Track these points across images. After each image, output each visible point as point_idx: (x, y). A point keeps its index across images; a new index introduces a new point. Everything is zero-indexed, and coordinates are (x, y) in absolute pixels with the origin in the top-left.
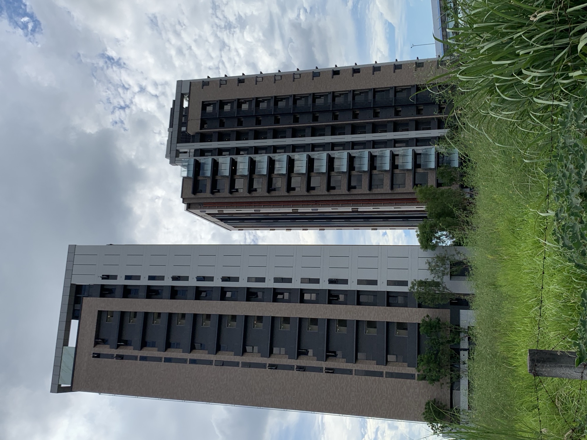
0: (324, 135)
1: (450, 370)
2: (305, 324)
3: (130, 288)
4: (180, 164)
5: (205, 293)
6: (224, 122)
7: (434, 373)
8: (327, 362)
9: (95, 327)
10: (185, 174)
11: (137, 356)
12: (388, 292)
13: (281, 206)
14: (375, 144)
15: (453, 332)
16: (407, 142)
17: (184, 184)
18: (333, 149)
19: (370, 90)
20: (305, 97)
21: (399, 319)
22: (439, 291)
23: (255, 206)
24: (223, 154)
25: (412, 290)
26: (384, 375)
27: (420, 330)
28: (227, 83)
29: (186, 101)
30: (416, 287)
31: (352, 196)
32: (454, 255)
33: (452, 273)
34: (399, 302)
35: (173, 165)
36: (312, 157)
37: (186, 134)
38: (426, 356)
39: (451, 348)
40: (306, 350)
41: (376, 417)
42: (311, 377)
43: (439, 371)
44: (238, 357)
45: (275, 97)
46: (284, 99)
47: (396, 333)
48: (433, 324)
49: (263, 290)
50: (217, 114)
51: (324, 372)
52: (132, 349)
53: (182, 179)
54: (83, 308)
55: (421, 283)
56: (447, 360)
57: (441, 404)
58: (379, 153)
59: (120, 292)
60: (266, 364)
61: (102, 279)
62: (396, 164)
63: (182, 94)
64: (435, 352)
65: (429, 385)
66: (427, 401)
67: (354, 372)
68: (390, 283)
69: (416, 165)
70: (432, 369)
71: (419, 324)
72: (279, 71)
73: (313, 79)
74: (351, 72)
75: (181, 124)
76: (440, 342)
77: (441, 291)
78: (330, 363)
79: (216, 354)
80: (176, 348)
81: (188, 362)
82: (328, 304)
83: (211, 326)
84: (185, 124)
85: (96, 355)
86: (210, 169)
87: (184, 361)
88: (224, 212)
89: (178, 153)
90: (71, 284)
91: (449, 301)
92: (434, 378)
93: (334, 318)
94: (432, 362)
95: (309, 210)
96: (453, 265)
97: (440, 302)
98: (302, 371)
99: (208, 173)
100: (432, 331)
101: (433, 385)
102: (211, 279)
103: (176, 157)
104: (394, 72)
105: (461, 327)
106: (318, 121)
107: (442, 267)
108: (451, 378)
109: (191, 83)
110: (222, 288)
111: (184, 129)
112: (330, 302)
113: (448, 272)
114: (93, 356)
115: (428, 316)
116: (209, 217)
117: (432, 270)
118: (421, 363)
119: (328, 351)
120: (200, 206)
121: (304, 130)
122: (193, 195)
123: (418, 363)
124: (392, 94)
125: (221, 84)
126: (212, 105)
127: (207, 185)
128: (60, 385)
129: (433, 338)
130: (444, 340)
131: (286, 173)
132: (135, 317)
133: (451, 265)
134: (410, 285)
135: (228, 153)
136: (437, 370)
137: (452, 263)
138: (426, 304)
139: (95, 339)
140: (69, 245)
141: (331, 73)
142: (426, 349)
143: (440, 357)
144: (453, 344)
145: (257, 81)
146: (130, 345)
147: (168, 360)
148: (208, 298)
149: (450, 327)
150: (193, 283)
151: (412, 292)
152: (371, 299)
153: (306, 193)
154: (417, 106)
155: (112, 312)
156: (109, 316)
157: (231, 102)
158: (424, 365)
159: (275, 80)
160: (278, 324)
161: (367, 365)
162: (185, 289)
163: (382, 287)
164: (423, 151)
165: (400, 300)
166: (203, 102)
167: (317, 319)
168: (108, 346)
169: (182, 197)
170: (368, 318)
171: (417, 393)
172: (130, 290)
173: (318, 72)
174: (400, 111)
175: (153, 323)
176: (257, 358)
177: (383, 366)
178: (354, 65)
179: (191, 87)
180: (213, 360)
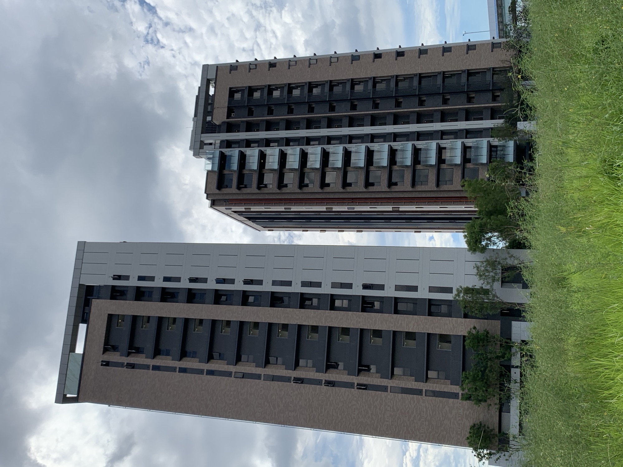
0: (363, 125)
1: (498, 390)
2: (336, 334)
3: (144, 290)
4: (205, 156)
5: (226, 297)
6: (253, 111)
7: (481, 393)
8: (359, 377)
9: (105, 332)
10: (209, 167)
11: (150, 365)
12: (430, 300)
13: (313, 204)
14: (420, 136)
15: (504, 346)
16: (455, 134)
17: (208, 178)
18: (372, 141)
19: (415, 75)
20: (342, 83)
21: (442, 331)
22: (489, 299)
23: (285, 204)
24: (251, 146)
25: (457, 298)
26: (424, 394)
27: (466, 343)
28: (257, 67)
29: (212, 87)
30: (462, 295)
31: (392, 193)
32: (506, 259)
33: (503, 279)
34: (442, 312)
35: (197, 158)
36: (349, 150)
37: (213, 124)
38: (471, 373)
39: (501, 365)
40: (336, 363)
41: (414, 441)
42: (341, 393)
43: (486, 390)
44: (260, 369)
45: (310, 83)
46: (320, 85)
47: (438, 346)
48: (481, 336)
49: (289, 294)
50: (245, 101)
51: (356, 388)
52: (145, 357)
53: (205, 173)
54: (91, 311)
55: (468, 290)
56: (496, 378)
57: (488, 428)
58: (424, 146)
59: (131, 294)
60: (291, 377)
61: (113, 280)
62: (443, 158)
63: (207, 79)
64: (482, 369)
65: (475, 405)
66: (472, 424)
67: (389, 389)
68: (432, 289)
69: (466, 160)
70: (478, 388)
71: (464, 337)
72: (315, 54)
73: (352, 63)
74: (394, 55)
75: (207, 113)
76: (488, 358)
77: (490, 299)
78: (362, 378)
79: (236, 365)
80: (193, 357)
81: (205, 373)
82: (362, 312)
83: (230, 334)
84: (210, 113)
85: (104, 363)
86: (237, 162)
87: (200, 372)
88: (252, 210)
89: (202, 144)
90: (80, 284)
91: (499, 310)
92: (480, 398)
93: (368, 328)
94: (479, 380)
95: (345, 208)
96: (505, 271)
97: (489, 312)
98: (330, 386)
99: (235, 166)
100: (479, 345)
101: (479, 406)
102: (232, 281)
103: (200, 149)
104: (443, 55)
105: (513, 340)
106: (356, 110)
107: (492, 272)
108: (500, 399)
109: (218, 68)
110: (244, 292)
111: (209, 118)
112: (364, 310)
113: (499, 278)
114: (102, 364)
115: (475, 328)
116: (235, 215)
117: (480, 275)
118: (466, 381)
119: (360, 364)
120: (225, 203)
121: (341, 120)
122: (218, 191)
123: (462, 381)
124: (439, 80)
125: (250, 69)
126: (240, 92)
127: (233, 179)
128: (66, 395)
129: (480, 352)
130: (493, 356)
131: (320, 168)
132: (148, 322)
133: (502, 270)
134: (455, 292)
135: (257, 145)
136: (484, 389)
137: (503, 268)
138: (473, 314)
139: (105, 345)
140: (78, 242)
141: (372, 56)
142: (472, 365)
143: (487, 375)
144: (503, 360)
145: (289, 66)
146: (142, 352)
147: (183, 370)
148: (229, 302)
149: (500, 341)
150: (212, 285)
151: (457, 301)
152: (410, 307)
153: (342, 190)
154: (467, 93)
155: (124, 316)
156: (120, 321)
157: (261, 88)
158: (469, 383)
159: (310, 64)
160: (305, 333)
161: (404, 382)
162: (203, 292)
163: (423, 294)
164: (474, 143)
165: (444, 309)
166: (230, 88)
167: (349, 328)
168: (118, 353)
169: (205, 193)
170: (406, 329)
171: (460, 414)
172: (143, 293)
173: (358, 56)
174: (449, 99)
175: (168, 329)
176: (281, 370)
177: (422, 383)
178: (398, 47)
179: (218, 72)
180: (232, 372)
